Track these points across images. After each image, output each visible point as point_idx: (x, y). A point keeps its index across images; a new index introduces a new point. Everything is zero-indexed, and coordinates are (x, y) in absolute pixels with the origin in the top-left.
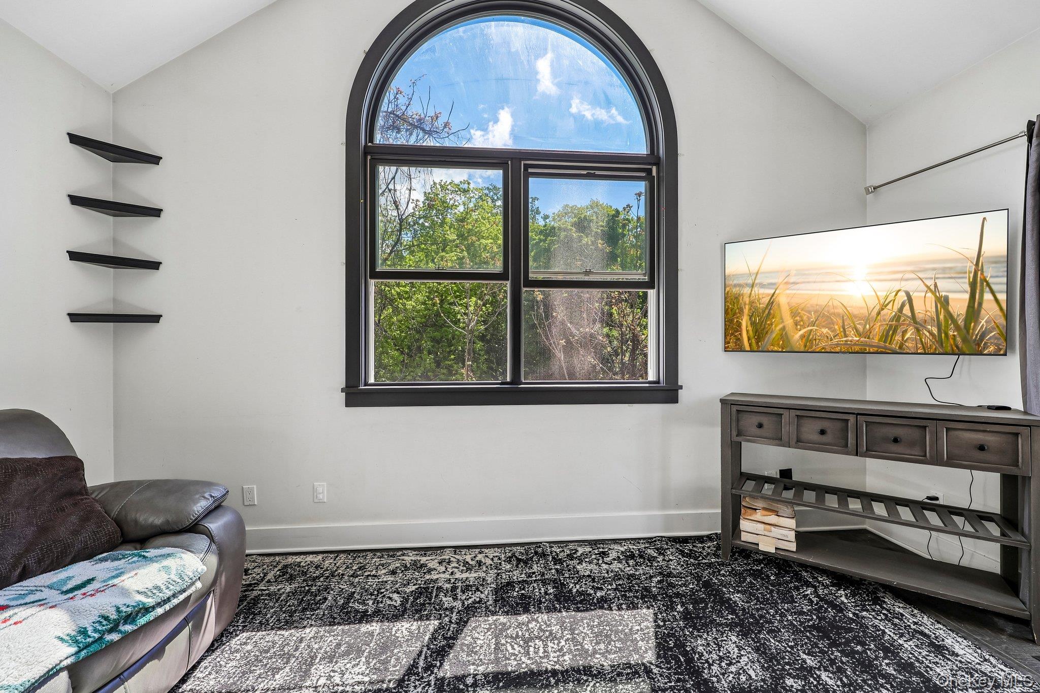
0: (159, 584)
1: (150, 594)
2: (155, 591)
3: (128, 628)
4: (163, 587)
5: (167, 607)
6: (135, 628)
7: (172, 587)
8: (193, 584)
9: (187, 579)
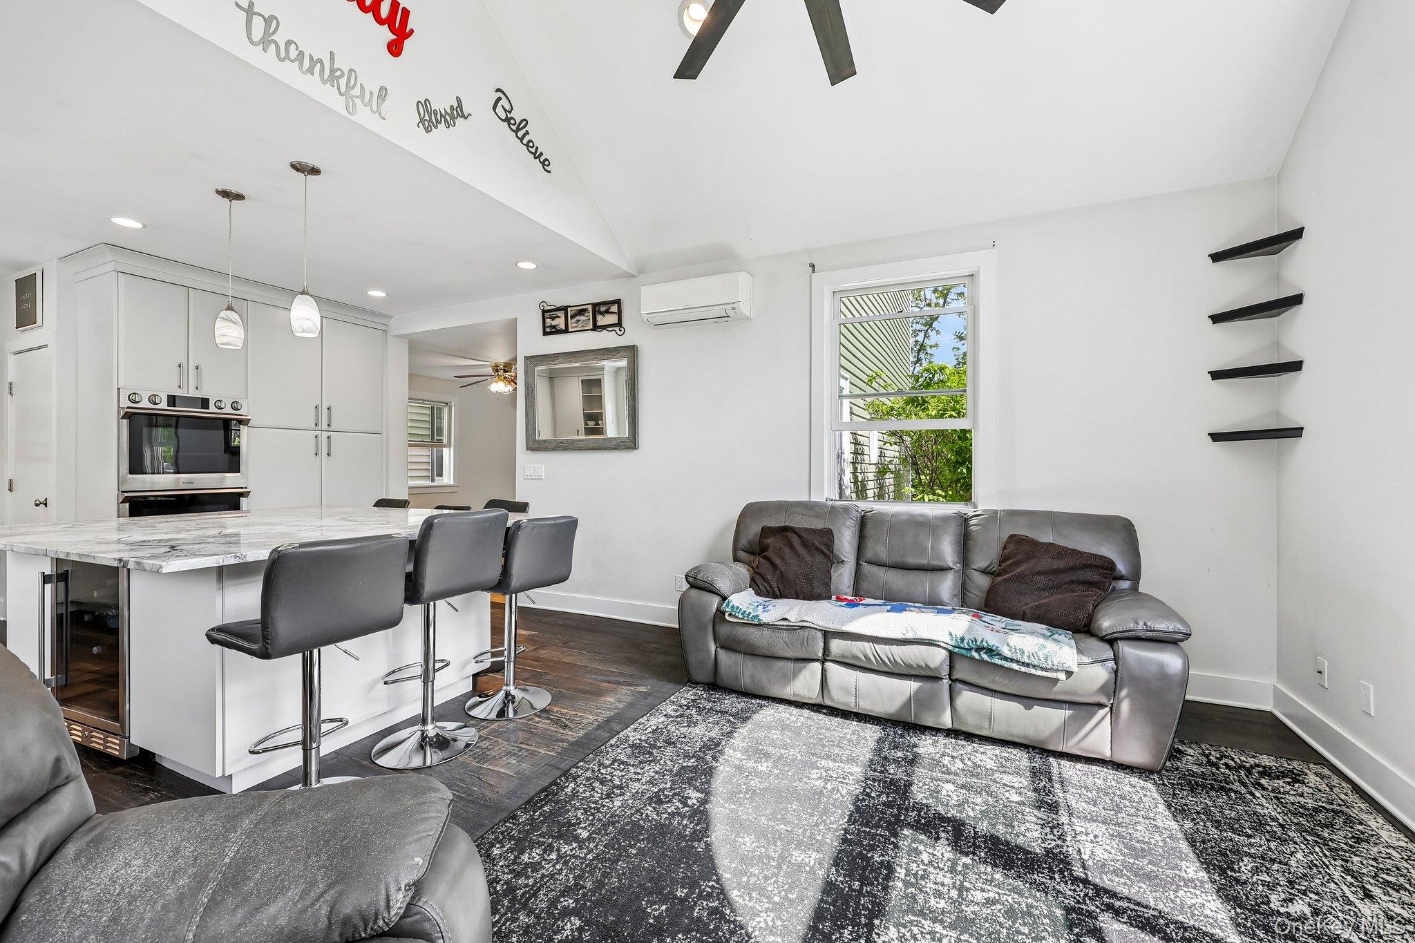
0: (1025, 650)
1: (1013, 650)
2: (1018, 651)
3: (985, 657)
4: (1026, 654)
5: (1023, 669)
6: (989, 661)
7: (1033, 659)
8: (1057, 670)
9: (1050, 663)
